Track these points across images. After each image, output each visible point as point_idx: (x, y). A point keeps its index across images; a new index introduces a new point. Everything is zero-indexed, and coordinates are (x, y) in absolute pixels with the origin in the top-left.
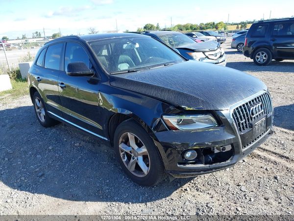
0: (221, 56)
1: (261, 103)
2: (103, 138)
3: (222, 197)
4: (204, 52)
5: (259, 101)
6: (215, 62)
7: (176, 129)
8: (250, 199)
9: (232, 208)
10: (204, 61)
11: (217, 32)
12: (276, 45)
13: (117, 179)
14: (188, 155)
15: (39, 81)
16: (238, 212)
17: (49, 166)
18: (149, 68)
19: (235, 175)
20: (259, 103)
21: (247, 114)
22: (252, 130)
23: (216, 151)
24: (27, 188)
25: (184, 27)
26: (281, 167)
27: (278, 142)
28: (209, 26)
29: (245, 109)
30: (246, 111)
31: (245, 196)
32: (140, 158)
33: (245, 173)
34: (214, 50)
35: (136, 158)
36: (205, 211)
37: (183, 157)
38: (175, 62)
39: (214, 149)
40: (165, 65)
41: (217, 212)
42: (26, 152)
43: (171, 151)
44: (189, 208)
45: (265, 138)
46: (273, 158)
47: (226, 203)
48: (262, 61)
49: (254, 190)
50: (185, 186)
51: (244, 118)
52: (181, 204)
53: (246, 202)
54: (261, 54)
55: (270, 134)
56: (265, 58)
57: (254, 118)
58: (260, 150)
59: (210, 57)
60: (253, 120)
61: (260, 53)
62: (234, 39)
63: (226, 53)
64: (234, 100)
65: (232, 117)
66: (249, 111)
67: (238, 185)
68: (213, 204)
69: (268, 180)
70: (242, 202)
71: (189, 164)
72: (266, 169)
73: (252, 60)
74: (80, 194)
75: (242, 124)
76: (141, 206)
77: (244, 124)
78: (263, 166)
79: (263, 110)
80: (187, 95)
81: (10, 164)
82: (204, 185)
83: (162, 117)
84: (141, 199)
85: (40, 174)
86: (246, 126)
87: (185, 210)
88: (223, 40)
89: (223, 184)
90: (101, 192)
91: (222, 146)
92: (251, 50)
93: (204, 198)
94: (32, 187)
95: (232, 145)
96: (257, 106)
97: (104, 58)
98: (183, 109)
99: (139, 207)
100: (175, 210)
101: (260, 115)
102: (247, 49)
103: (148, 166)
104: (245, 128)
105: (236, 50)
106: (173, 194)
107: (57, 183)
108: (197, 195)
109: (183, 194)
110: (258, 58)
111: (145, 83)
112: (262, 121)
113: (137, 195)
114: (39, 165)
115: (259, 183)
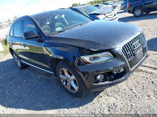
0: (115, 15)
1: (139, 40)
2: (51, 72)
3: (123, 98)
4: (104, 14)
5: (137, 39)
6: (111, 19)
7: (89, 63)
8: (139, 97)
9: (129, 104)
10: (105, 19)
11: (112, 2)
12: (145, 4)
13: (62, 95)
14: (99, 77)
15: (13, 44)
16: (132, 106)
17: (24, 92)
18: (71, 28)
19: (129, 83)
20: (137, 40)
21: (131, 48)
22: (135, 57)
23: (115, 73)
24: (12, 106)
25: (94, 2)
26: (155, 75)
27: (152, 61)
29: (129, 45)
30: (130, 46)
31: (136, 96)
32: (73, 82)
33: (134, 82)
34: (111, 13)
35: (70, 82)
36: (113, 108)
37: (96, 79)
38: (87, 22)
39: (113, 72)
40: (80, 25)
41: (120, 108)
42: (11, 85)
43: (88, 76)
44: (104, 107)
45: (144, 60)
46: (150, 70)
47: (125, 101)
48: (138, 14)
49: (141, 91)
50: (101, 94)
51: (130, 51)
52: (99, 106)
53: (136, 99)
55: (146, 57)
56: (140, 13)
57: (136, 49)
58: (142, 66)
59: (108, 16)
60: (135, 51)
61: (137, 10)
62: (122, 5)
63: (118, 13)
64: (122, 41)
65: (122, 51)
66: (132, 46)
67: (131, 90)
68: (118, 103)
69: (148, 84)
70: (134, 100)
71: (100, 82)
72: (147, 78)
73: (133, 15)
74: (42, 107)
75: (129, 54)
76: (76, 109)
77: (130, 54)
78: (145, 76)
79: (140, 44)
80: (93, 41)
81: (4, 93)
82: (111, 92)
83: (80, 57)
84: (76, 105)
85: (19, 97)
86: (131, 55)
87: (102, 109)
88: (116, 6)
89: (122, 90)
90: (53, 104)
91: (118, 70)
92: (131, 9)
93: (112, 100)
94: (15, 105)
95: (124, 68)
96: (137, 42)
97: (48, 25)
98: (91, 51)
99: (75, 110)
100: (96, 110)
101: (139, 47)
102: (129, 9)
103: (77, 86)
104: (131, 57)
105: (124, 10)
106: (94, 100)
107: (28, 101)
108: (108, 99)
109: (100, 99)
110: (136, 13)
111: (68, 38)
112: (141, 51)
113: (74, 103)
114: (19, 92)
115: (143, 87)
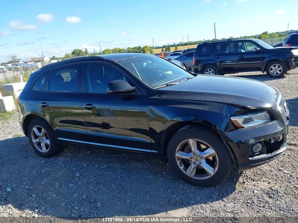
7: (241, 127)
12: (221, 62)
15: (45, 106)
23: (273, 141)
28: (136, 50)
31: (291, 176)
32: (204, 162)
35: (198, 163)
44: (260, 195)
52: (251, 193)
54: (209, 71)
61: (208, 69)
67: (280, 170)
71: (255, 156)
72: (288, 155)
76: (220, 202)
81: (44, 199)
83: (230, 119)
84: (215, 198)
85: (93, 200)
91: (278, 136)
92: (199, 67)
93: (264, 185)
95: (283, 135)
98: (248, 109)
102: (196, 67)
106: (237, 188)
108: (257, 184)
114: (80, 192)
